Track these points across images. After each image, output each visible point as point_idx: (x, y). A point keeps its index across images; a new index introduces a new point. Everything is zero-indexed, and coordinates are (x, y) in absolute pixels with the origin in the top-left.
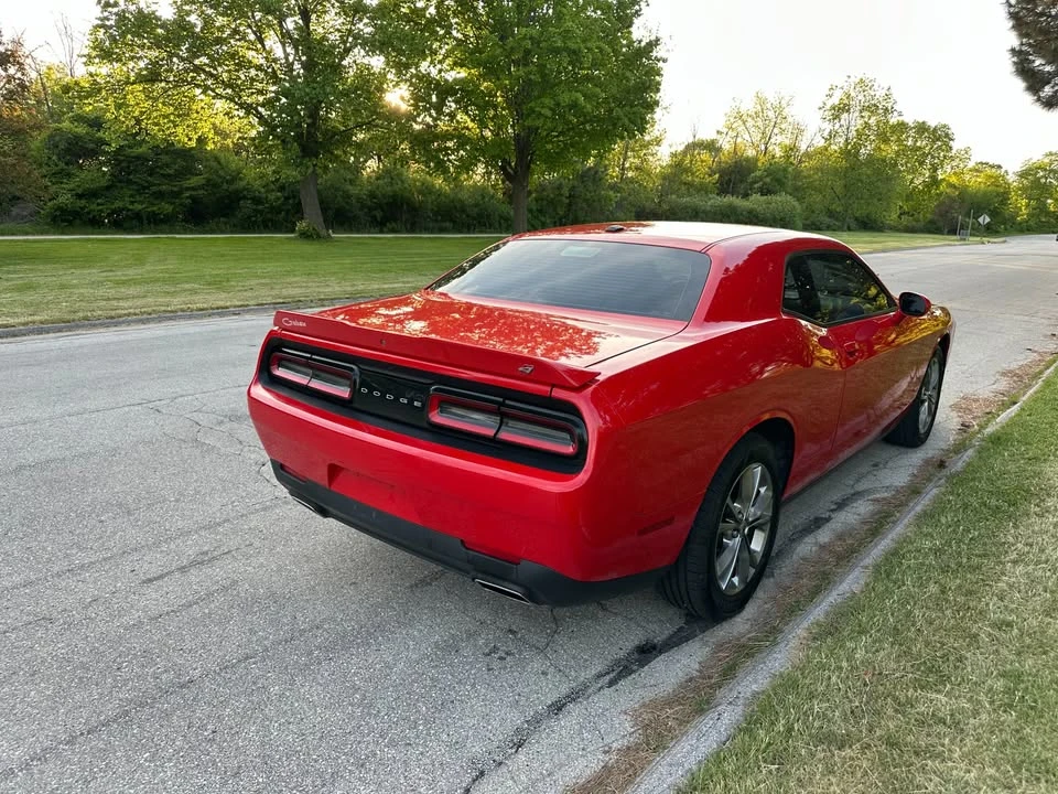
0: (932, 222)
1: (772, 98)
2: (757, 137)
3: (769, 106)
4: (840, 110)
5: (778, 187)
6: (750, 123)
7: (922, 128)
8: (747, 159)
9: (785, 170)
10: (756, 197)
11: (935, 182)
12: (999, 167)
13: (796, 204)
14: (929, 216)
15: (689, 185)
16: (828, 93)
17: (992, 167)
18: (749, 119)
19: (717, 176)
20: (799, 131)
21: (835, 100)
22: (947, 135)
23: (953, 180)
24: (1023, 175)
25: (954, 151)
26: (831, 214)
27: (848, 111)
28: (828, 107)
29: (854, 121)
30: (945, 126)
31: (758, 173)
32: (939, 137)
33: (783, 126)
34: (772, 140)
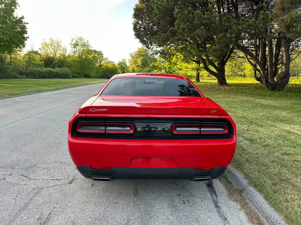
0: (102, 75)
1: (55, 40)
2: (53, 51)
3: (55, 42)
4: (76, 45)
5: (63, 66)
6: (50, 47)
7: (95, 52)
8: (52, 57)
9: (64, 61)
10: (57, 68)
11: (101, 65)
12: (113, 62)
13: (69, 70)
14: (101, 74)
15: (35, 64)
16: (72, 40)
17: (112, 62)
18: (49, 46)
19: (43, 62)
20: (65, 50)
21: (74, 42)
22: (102, 54)
23: (105, 65)
24: (119, 64)
25: (104, 58)
26: (78, 73)
27: (78, 46)
28: (72, 44)
29: (80, 48)
30: (101, 51)
31: (56, 61)
32: (100, 54)
33: (60, 48)
34: (57, 52)
